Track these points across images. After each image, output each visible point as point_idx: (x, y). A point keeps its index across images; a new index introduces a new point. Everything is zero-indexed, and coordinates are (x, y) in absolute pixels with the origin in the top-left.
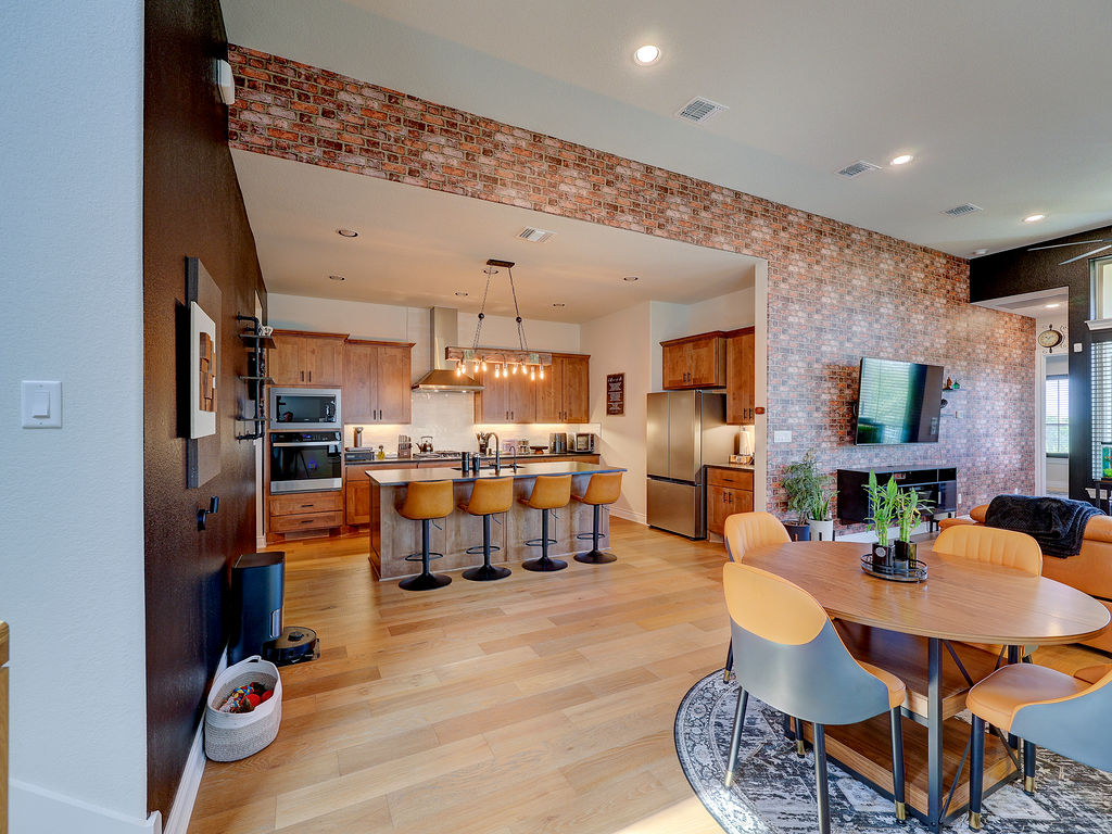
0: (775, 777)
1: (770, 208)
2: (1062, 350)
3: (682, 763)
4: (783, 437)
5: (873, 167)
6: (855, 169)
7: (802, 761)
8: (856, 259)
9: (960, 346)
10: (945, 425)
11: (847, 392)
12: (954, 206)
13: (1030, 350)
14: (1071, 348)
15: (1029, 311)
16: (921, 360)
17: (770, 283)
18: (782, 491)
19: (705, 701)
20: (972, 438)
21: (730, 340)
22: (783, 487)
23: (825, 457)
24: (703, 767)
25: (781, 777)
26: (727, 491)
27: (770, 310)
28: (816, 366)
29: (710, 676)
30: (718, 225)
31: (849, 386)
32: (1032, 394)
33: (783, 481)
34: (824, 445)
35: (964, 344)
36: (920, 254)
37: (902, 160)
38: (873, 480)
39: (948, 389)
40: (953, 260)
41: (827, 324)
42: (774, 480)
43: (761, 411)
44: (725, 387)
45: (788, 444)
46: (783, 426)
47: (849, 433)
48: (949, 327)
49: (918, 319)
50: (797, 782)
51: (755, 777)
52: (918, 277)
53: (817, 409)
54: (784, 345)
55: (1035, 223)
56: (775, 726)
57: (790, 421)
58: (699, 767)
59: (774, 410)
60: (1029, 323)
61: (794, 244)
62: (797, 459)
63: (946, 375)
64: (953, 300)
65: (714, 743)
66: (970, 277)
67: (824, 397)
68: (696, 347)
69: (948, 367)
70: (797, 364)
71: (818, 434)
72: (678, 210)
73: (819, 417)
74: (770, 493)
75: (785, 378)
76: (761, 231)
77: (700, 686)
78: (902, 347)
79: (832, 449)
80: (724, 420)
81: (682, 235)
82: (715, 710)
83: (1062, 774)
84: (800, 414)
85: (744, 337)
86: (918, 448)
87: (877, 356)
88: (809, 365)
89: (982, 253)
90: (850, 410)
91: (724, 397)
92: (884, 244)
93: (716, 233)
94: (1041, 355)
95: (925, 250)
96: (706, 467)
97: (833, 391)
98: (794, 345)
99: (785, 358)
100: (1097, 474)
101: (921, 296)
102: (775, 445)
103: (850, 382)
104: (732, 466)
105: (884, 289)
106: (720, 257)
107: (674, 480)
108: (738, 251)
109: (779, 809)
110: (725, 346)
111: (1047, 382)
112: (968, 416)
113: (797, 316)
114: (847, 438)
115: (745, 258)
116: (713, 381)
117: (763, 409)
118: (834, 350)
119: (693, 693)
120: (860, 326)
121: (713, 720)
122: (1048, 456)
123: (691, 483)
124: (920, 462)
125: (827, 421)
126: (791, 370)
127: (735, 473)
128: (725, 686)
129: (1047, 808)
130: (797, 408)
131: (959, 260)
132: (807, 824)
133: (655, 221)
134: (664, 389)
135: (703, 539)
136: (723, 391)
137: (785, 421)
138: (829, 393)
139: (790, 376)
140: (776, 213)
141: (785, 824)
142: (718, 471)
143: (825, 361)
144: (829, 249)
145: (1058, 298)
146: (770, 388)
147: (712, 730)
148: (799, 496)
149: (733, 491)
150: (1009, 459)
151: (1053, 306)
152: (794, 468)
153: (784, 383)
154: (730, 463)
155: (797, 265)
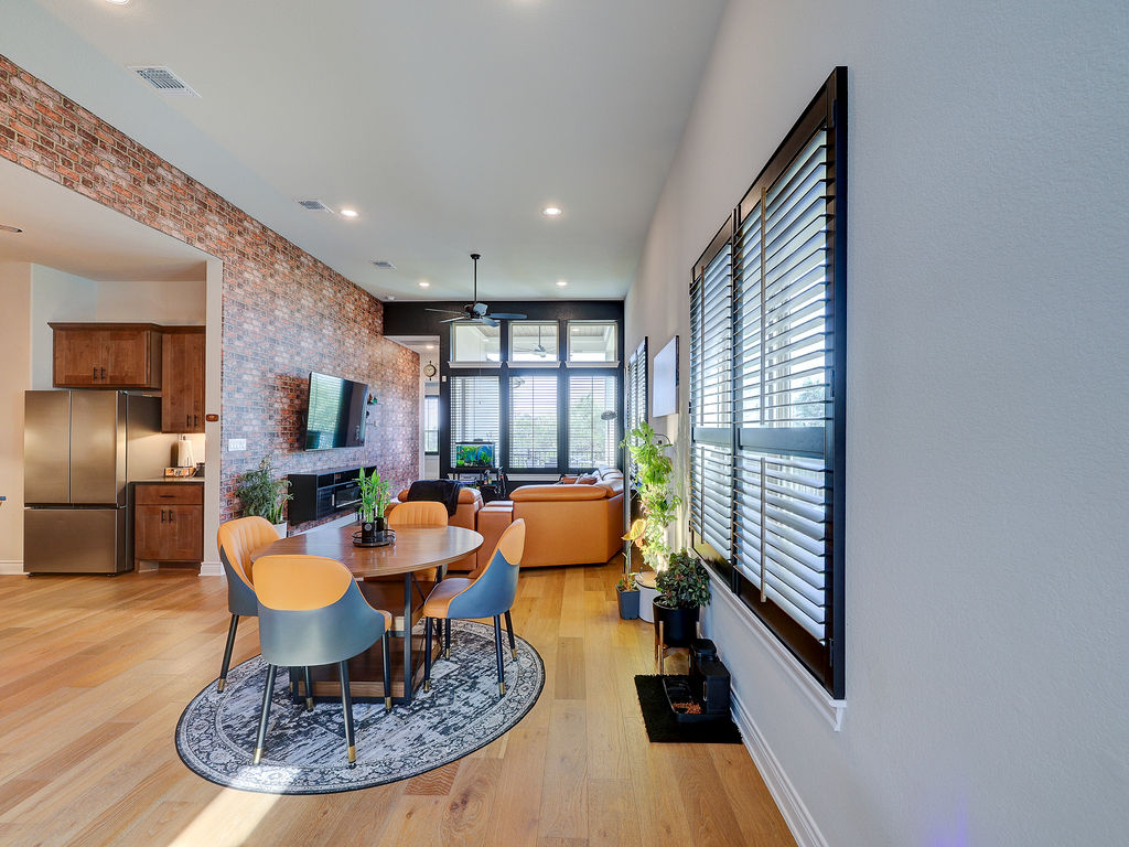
0: (295, 735)
1: (225, 207)
2: (436, 379)
3: (202, 775)
4: (237, 445)
5: (328, 209)
6: (312, 205)
7: (312, 713)
8: (304, 281)
9: (377, 368)
10: (367, 431)
11: (296, 402)
12: (380, 260)
13: (416, 376)
14: (441, 379)
15: (416, 348)
16: (351, 378)
17: (225, 285)
18: (236, 501)
19: (203, 717)
20: (384, 442)
21: (166, 337)
22: (238, 496)
23: (277, 464)
24: (226, 765)
25: (300, 732)
26: (166, 508)
27: (225, 313)
28: (269, 375)
29: (200, 694)
30: (165, 205)
31: (298, 397)
32: (418, 409)
33: (238, 489)
34: (276, 452)
35: (379, 368)
36: (352, 289)
37: (350, 213)
38: (362, 473)
39: (369, 403)
40: (374, 300)
41: (279, 337)
42: (229, 490)
43: (215, 418)
44: (160, 390)
45: (243, 452)
46: (238, 433)
47: (298, 440)
48: (370, 353)
49: (350, 342)
50: (314, 729)
51: (278, 745)
52: (350, 307)
53: (270, 417)
54: (239, 351)
55: (424, 288)
56: (282, 702)
57: (245, 429)
58: (220, 768)
59: (228, 417)
60: (416, 356)
61: (249, 251)
62: (253, 467)
63: (369, 392)
64: (373, 331)
65: (229, 742)
66: (383, 316)
67: (276, 406)
68: (113, 338)
69: (370, 385)
70: (251, 375)
71: (271, 441)
72: (112, 171)
73: (273, 425)
74: (224, 504)
75: (240, 385)
76: (216, 229)
77: (193, 707)
78: (339, 365)
79: (283, 455)
80: (157, 427)
81: (116, 202)
82: (219, 718)
83: (459, 643)
84: (254, 422)
85: (186, 336)
86: (348, 452)
87: (320, 371)
88: (264, 374)
89: (392, 299)
90: (299, 419)
91: (159, 400)
92: (326, 273)
93: (164, 215)
94: (423, 379)
95: (355, 287)
96: (133, 485)
97: (284, 400)
98: (249, 352)
99: (240, 365)
100: (453, 465)
101: (352, 324)
102: (229, 454)
103: (299, 394)
104: (167, 480)
105: (326, 312)
106: (167, 242)
107: (77, 506)
108: (189, 241)
109: (305, 753)
110: (160, 342)
111: (426, 400)
112: (381, 425)
113: (252, 324)
114: (296, 445)
115: (197, 252)
116: (144, 382)
117: (216, 416)
118: (286, 361)
119: (187, 716)
120: (307, 343)
121: (219, 726)
122: (426, 453)
123: (112, 506)
124: (351, 464)
125: (279, 429)
126: (245, 377)
127: (177, 487)
128: (221, 695)
129: (456, 662)
130: (251, 416)
131: (377, 300)
132: (330, 749)
133: (78, 175)
134: (55, 385)
135: (129, 571)
136: (157, 394)
137: (239, 429)
138: (281, 402)
139: (245, 383)
140: (234, 216)
141: (314, 758)
142: (152, 488)
143: (278, 371)
144: (282, 266)
145: (434, 342)
146: (224, 394)
147: (223, 735)
148: (256, 503)
149: (175, 509)
150: (405, 458)
151: (430, 347)
152: (249, 476)
153: (239, 390)
154: (165, 477)
155: (252, 273)
